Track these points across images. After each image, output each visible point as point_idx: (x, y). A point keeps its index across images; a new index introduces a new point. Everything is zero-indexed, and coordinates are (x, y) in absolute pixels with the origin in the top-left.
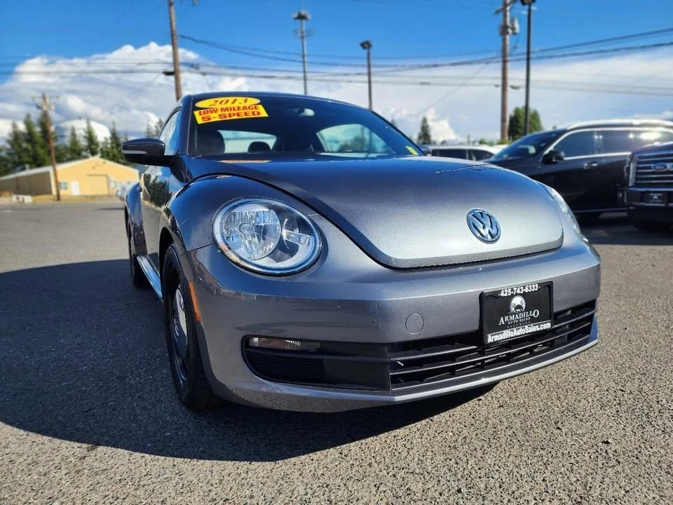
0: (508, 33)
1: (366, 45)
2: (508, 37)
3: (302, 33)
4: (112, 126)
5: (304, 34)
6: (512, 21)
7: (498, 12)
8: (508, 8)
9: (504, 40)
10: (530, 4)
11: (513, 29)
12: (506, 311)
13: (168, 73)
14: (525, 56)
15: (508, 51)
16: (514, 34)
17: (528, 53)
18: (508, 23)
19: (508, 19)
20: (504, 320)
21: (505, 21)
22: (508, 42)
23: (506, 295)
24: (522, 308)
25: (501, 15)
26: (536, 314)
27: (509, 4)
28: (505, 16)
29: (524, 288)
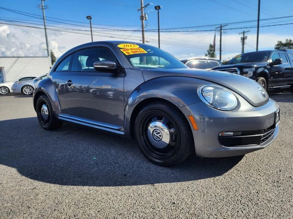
0: (144, 19)
1: (89, 18)
2: (144, 21)
3: (42, 7)
5: (43, 7)
6: (145, 14)
7: (139, 10)
8: (143, 9)
9: (142, 22)
10: (158, 10)
11: (146, 18)
14: (158, 31)
15: (144, 27)
16: (146, 20)
17: (159, 29)
18: (143, 15)
19: (143, 14)
21: (142, 15)
22: (144, 23)
25: (140, 11)
27: (143, 7)
28: (142, 12)
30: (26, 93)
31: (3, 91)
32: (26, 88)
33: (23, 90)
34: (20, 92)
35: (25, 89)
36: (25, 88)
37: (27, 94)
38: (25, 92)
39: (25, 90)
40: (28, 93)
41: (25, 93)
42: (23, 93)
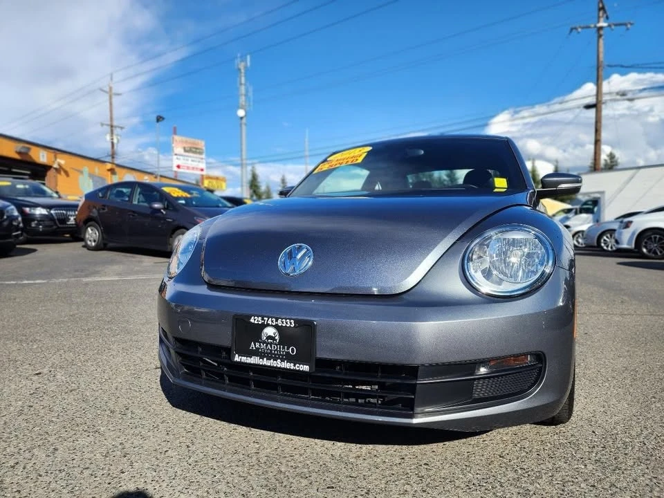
4: (555, 163)
12: (257, 338)
13: (588, 107)
20: (255, 346)
23: (256, 322)
24: (276, 340)
26: (293, 351)
29: (277, 321)
30: (607, 247)
31: (580, 240)
32: (609, 235)
33: (602, 241)
34: (596, 244)
35: (605, 238)
36: (607, 237)
37: (609, 249)
38: (605, 244)
39: (605, 240)
40: (611, 248)
41: (605, 248)
42: (602, 247)
